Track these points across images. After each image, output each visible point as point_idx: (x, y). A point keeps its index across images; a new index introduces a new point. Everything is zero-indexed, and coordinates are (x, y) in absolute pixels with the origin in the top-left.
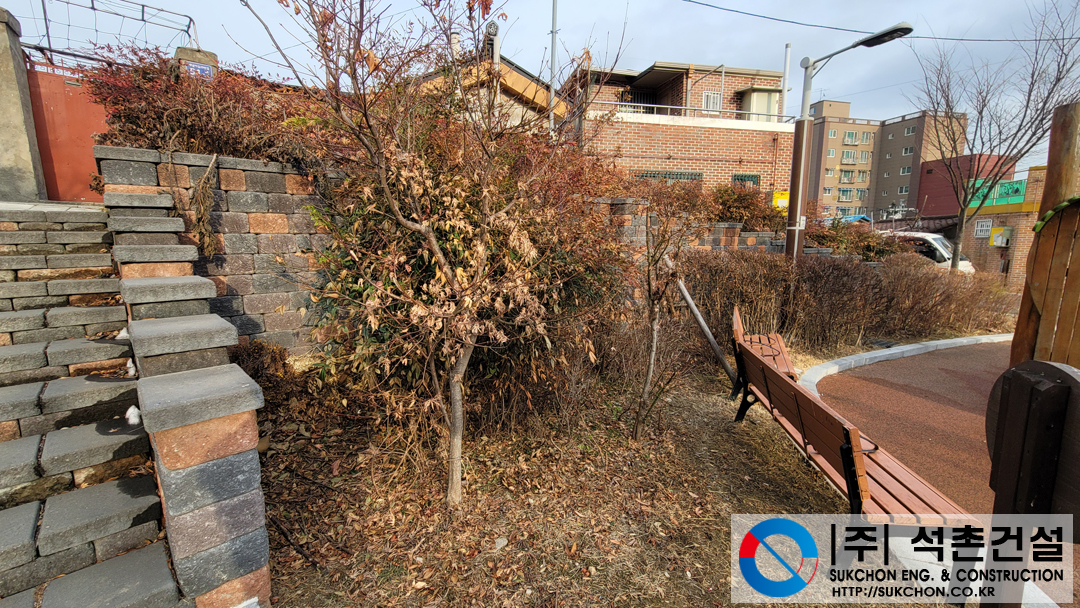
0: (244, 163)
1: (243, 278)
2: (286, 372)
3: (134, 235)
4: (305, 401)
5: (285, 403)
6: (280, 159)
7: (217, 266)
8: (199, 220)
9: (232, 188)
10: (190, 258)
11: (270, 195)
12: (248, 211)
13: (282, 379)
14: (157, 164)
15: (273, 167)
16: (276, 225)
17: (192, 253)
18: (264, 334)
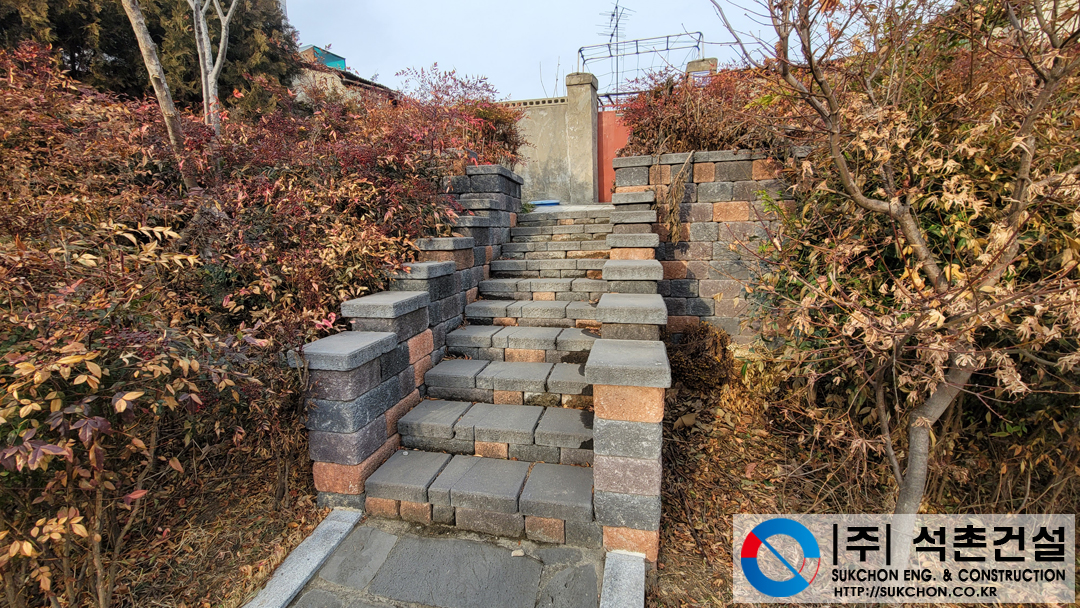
0: (716, 155)
1: (701, 263)
2: (724, 357)
3: (623, 226)
4: (737, 391)
5: (718, 387)
6: (750, 145)
7: (682, 251)
8: (671, 211)
9: (703, 180)
10: (652, 245)
11: (735, 183)
12: (713, 200)
13: (718, 364)
14: (649, 167)
15: (743, 154)
16: (737, 213)
17: (654, 240)
18: (713, 318)
